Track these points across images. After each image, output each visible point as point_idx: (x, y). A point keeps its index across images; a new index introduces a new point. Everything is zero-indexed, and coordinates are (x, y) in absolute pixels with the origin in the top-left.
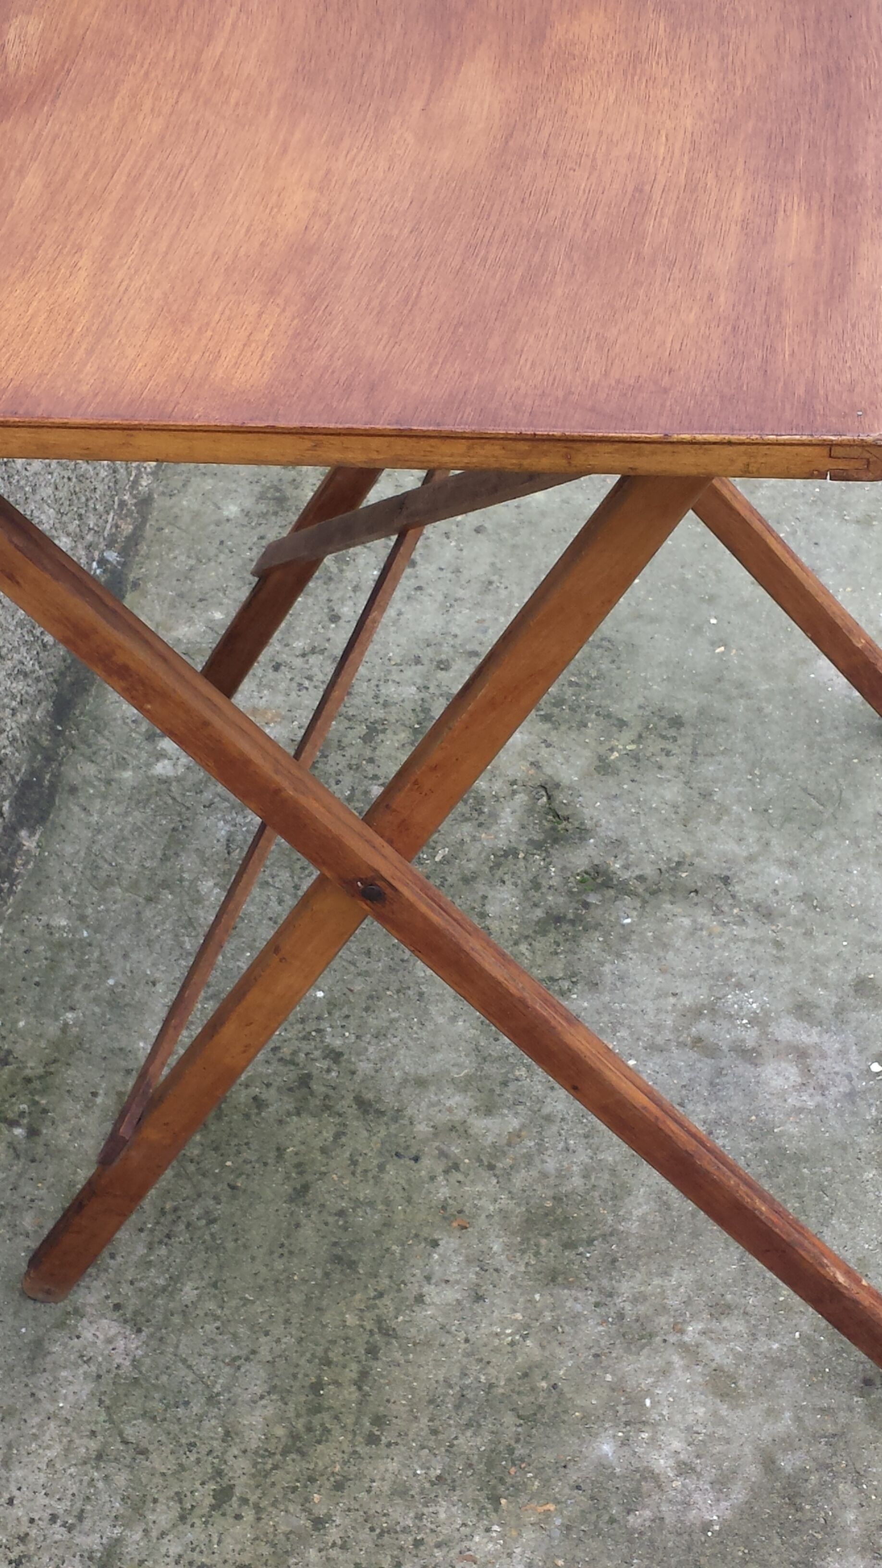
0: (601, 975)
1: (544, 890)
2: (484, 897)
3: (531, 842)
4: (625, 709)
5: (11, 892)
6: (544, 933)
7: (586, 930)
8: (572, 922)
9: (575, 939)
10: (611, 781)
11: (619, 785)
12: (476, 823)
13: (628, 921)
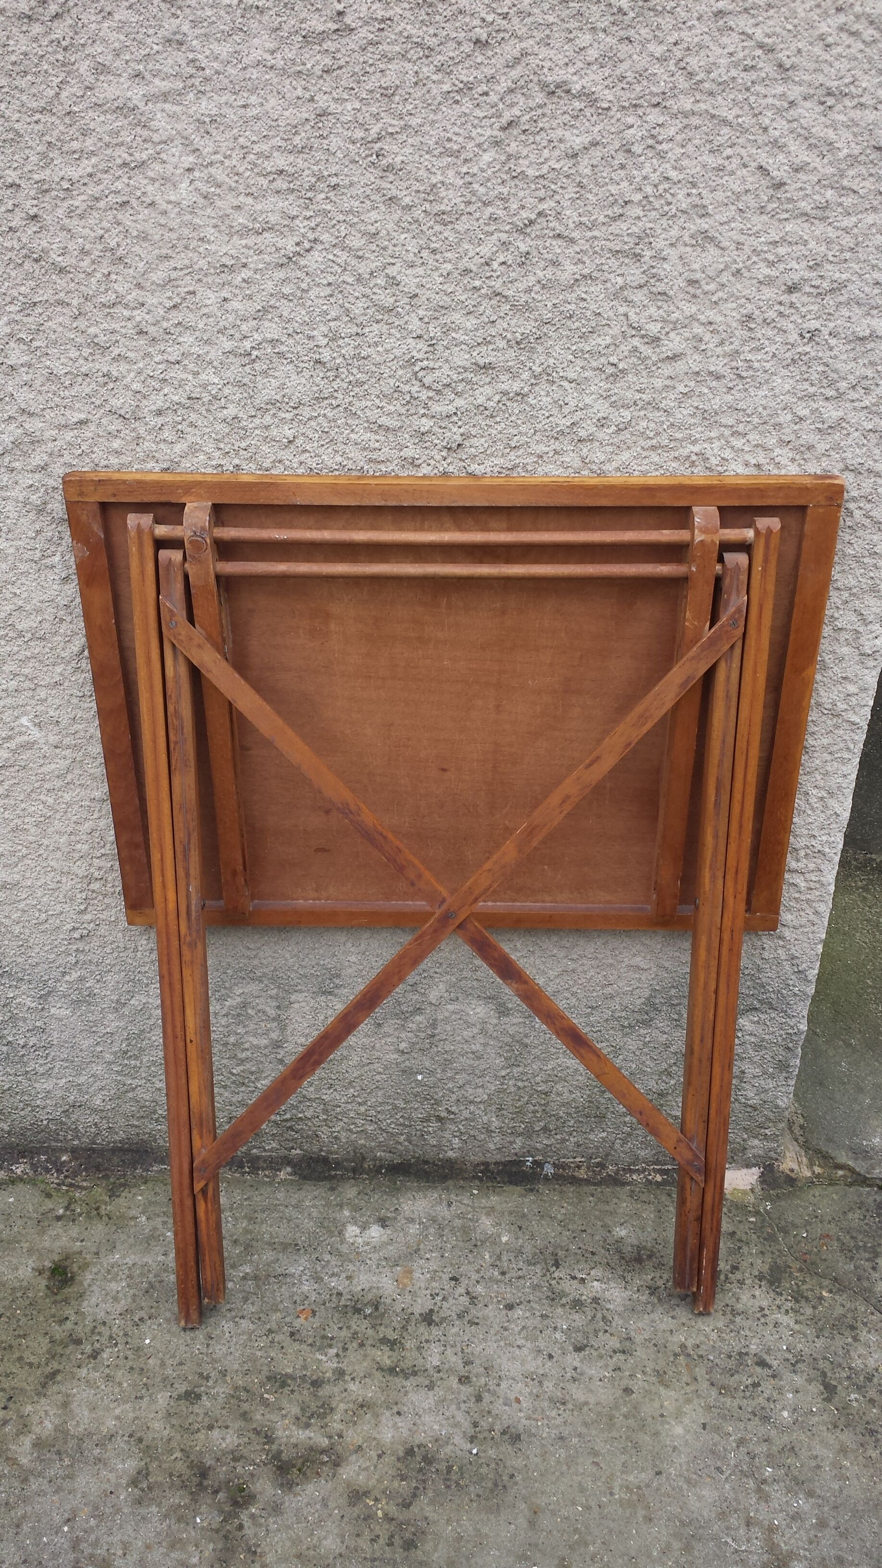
0: (149, 1506)
1: (232, 1464)
2: (227, 1427)
3: (280, 1452)
4: (423, 1507)
5: (243, 1174)
6: (191, 1466)
7: (192, 1493)
8: (200, 1484)
9: (183, 1487)
10: (343, 1501)
11: (338, 1507)
12: (300, 1415)
13: (198, 1520)
